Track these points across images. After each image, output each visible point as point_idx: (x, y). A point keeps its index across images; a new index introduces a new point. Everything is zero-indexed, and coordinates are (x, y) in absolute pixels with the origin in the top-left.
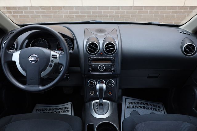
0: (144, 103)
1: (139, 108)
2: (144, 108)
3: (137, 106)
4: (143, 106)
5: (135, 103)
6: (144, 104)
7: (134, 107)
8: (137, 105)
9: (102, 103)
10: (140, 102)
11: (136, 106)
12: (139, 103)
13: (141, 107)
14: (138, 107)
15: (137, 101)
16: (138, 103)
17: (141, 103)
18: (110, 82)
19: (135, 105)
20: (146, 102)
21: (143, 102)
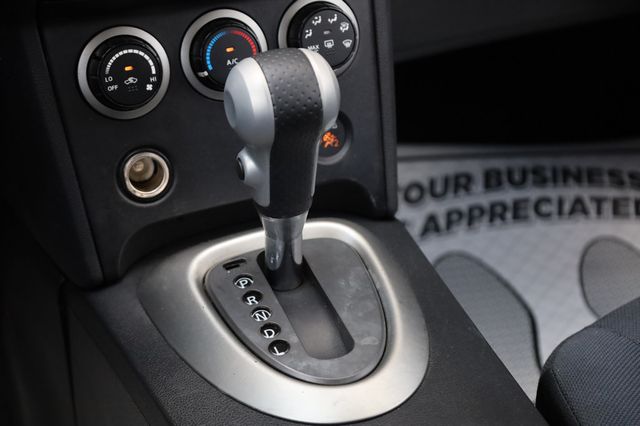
0: (510, 173)
1: (483, 225)
2: (518, 212)
3: (460, 214)
4: (508, 195)
5: (439, 189)
6: (517, 177)
7: (437, 229)
8: (463, 203)
9: (298, 260)
10: (476, 168)
11: (449, 214)
12: (469, 178)
13: (496, 213)
14: (472, 217)
15: (449, 168)
16: (461, 183)
17: (492, 181)
18: (318, 20)
19: (439, 208)
20: (528, 163)
21: (500, 164)
